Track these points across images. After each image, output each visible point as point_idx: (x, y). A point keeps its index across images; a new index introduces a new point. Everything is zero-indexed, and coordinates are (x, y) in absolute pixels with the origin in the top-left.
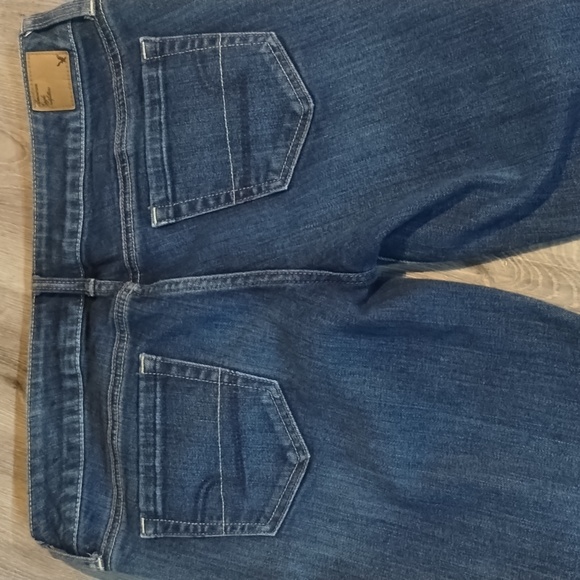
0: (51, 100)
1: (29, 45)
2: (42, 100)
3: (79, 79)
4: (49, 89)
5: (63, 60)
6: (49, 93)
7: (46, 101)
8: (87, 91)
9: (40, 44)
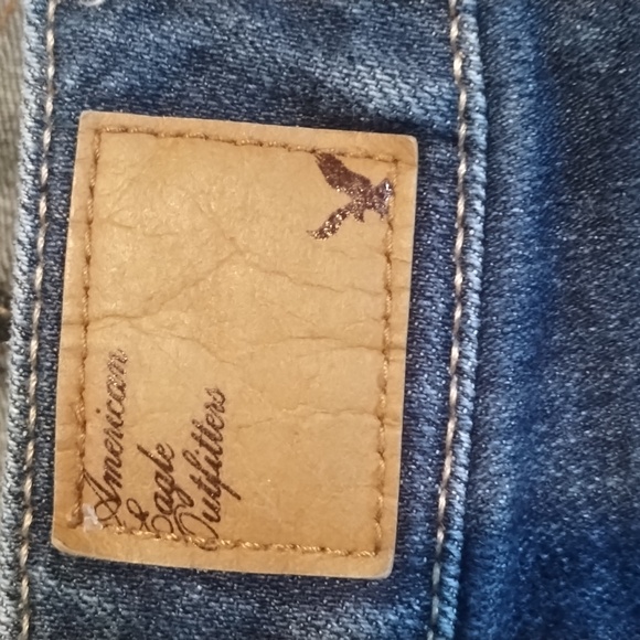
0: (214, 486)
1: (113, 57)
2: (139, 484)
3: (465, 355)
4: (217, 405)
5: (371, 197)
6: (209, 434)
7: (169, 494)
8: (501, 451)
9: (198, 59)
